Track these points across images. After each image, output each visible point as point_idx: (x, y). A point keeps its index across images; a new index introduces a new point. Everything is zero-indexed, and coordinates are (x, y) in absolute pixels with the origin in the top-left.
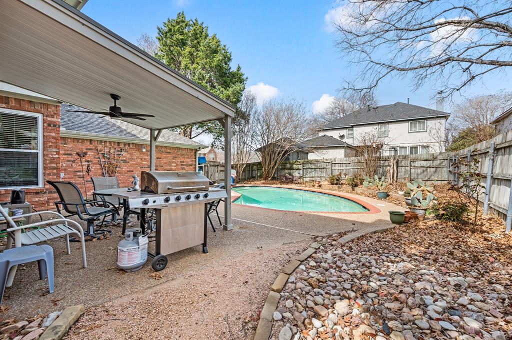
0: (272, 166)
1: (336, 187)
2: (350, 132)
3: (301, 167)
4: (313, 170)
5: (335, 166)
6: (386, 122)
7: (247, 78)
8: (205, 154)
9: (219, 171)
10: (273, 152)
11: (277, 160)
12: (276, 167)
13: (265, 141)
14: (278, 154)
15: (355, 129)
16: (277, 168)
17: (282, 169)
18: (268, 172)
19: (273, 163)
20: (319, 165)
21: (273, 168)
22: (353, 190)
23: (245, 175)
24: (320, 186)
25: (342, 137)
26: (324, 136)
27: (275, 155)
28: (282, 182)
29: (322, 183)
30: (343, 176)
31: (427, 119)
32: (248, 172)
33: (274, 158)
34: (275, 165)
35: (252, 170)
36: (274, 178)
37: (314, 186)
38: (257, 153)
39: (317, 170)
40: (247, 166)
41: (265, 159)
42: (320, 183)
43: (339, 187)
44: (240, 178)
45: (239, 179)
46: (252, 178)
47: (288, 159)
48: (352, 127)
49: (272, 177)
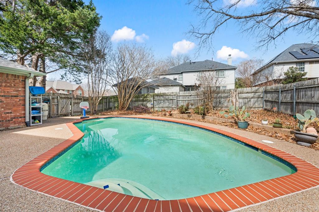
0: (127, 98)
1: (185, 115)
2: (181, 76)
3: (152, 99)
4: (162, 101)
5: (179, 98)
6: (202, 71)
7: (101, 17)
8: (73, 91)
9: (72, 104)
10: (128, 86)
11: (131, 94)
12: (130, 100)
13: (120, 77)
14: (132, 89)
15: (184, 74)
16: (132, 100)
17: (136, 101)
18: (123, 104)
19: (127, 96)
20: (167, 97)
21: (128, 100)
22: (203, 118)
23: (102, 107)
24: (171, 115)
25: (175, 79)
26: (165, 78)
27: (129, 90)
28: (136, 113)
29: (172, 112)
30: (190, 106)
31: (225, 70)
32: (105, 104)
33: (128, 92)
34: (130, 97)
35: (109, 102)
36: (129, 109)
37: (165, 115)
38: (114, 87)
39: (165, 101)
40: (102, 98)
41: (121, 93)
42: (171, 112)
43: (188, 116)
44: (96, 109)
45: (95, 111)
46: (109, 109)
47: (140, 92)
48: (182, 73)
49: (127, 108)
